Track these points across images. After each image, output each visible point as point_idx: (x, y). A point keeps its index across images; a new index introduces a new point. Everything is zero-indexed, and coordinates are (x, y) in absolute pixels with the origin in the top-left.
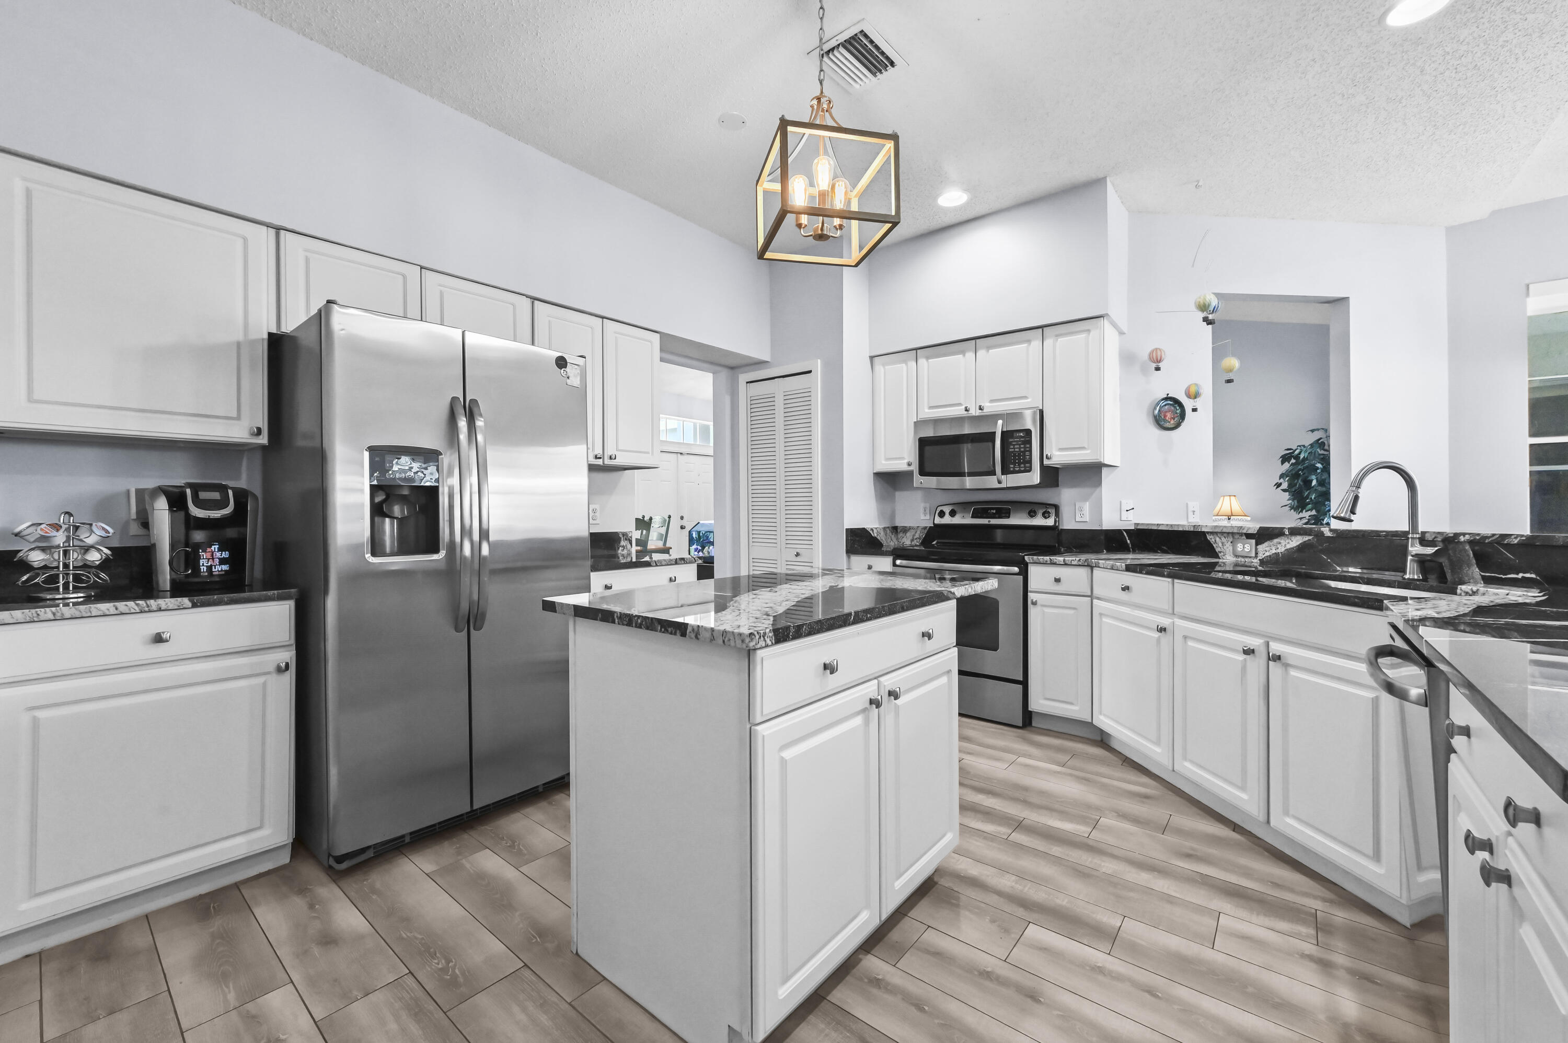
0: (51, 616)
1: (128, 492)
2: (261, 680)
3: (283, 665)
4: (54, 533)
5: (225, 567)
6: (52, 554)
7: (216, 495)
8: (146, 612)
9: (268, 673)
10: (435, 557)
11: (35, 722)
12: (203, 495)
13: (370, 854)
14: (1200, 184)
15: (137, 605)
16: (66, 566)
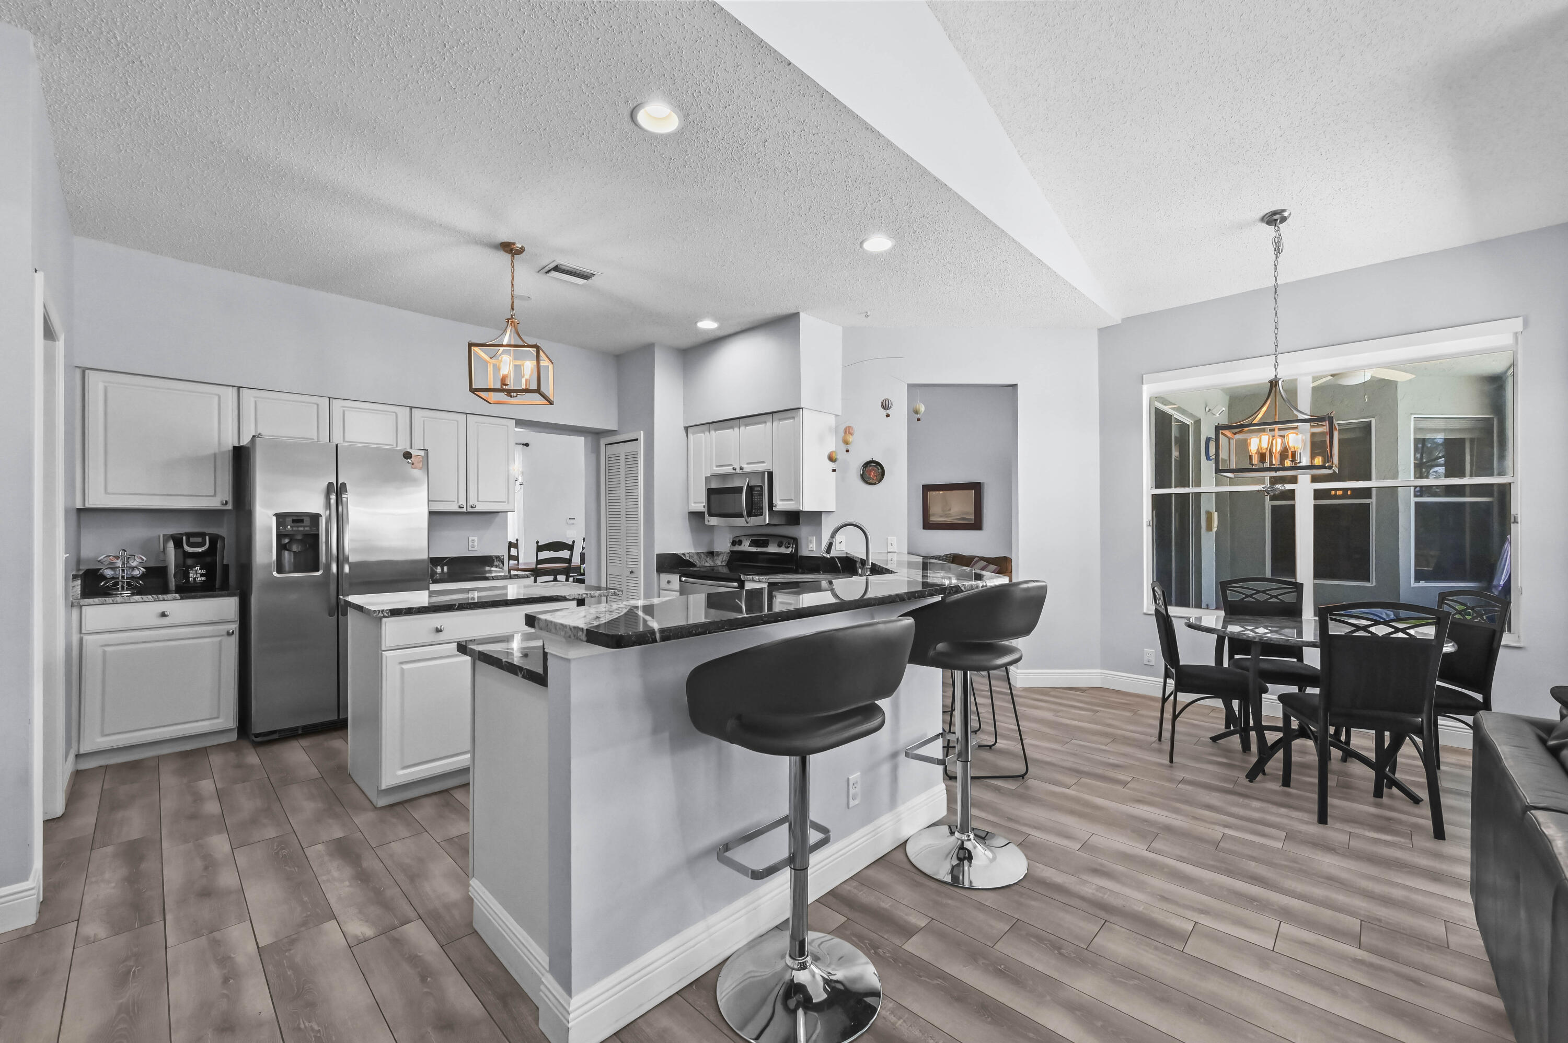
0: (111, 602)
1: (159, 536)
2: (218, 639)
3: (231, 631)
4: (116, 561)
5: (203, 579)
6: (115, 571)
7: (199, 540)
8: (157, 601)
9: (222, 636)
10: (317, 574)
11: (104, 652)
12: (192, 540)
13: (276, 736)
14: (868, 314)
15: (153, 597)
16: (123, 577)
